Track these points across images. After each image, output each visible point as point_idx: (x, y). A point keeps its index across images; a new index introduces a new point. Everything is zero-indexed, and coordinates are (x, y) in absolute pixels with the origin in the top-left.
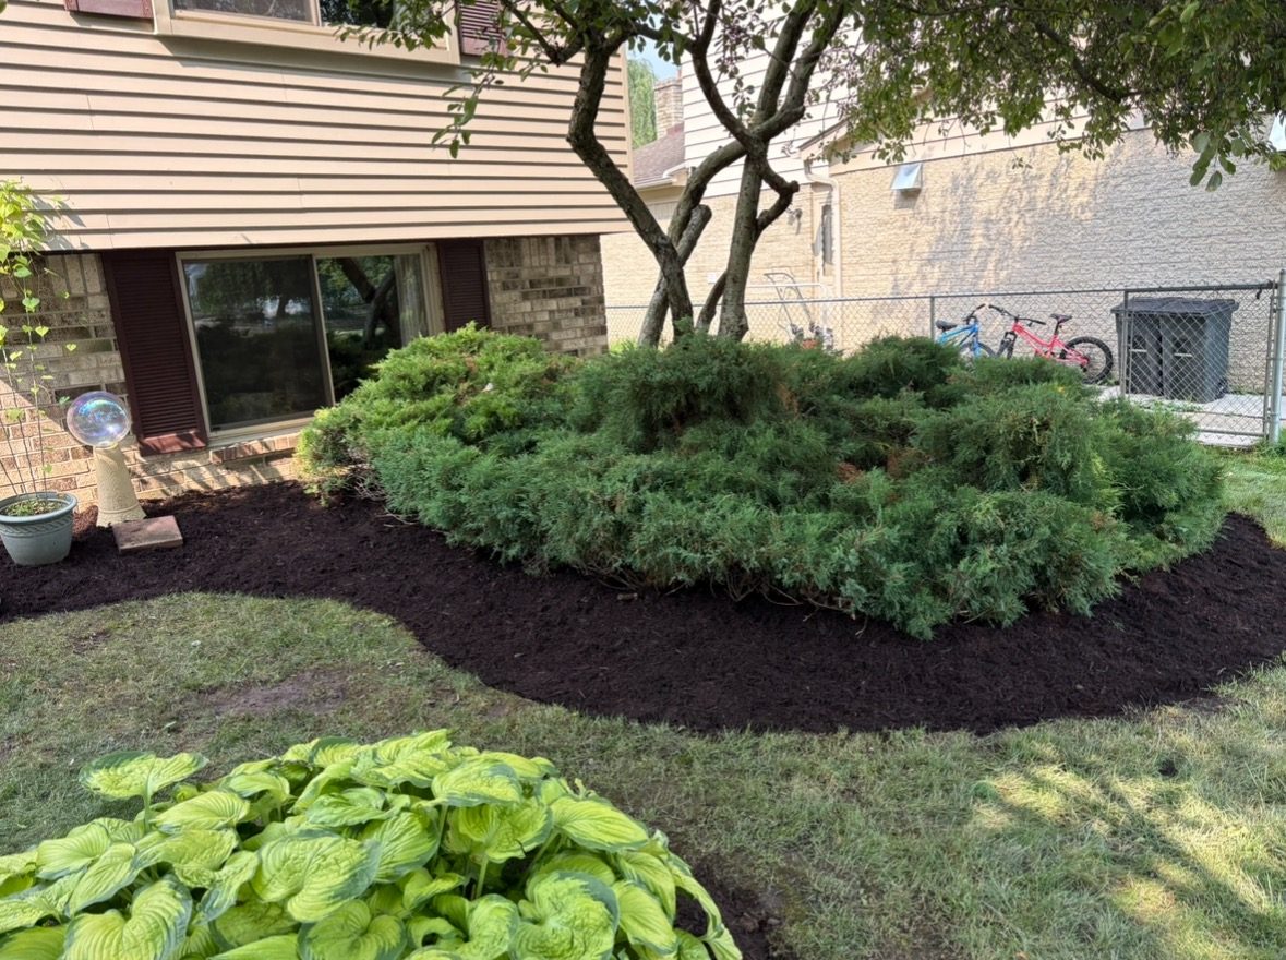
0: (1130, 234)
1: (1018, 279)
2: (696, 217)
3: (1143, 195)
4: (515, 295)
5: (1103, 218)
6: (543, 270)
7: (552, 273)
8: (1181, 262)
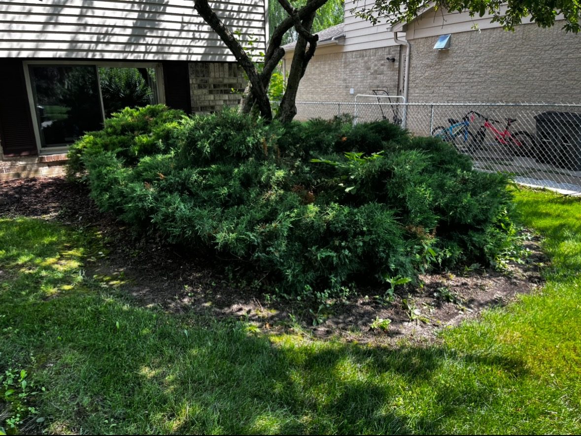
0: (551, 77)
1: (493, 99)
2: (276, 53)
3: (559, 56)
4: (205, 91)
5: (538, 68)
6: (221, 79)
7: (226, 81)
8: (576, 94)
